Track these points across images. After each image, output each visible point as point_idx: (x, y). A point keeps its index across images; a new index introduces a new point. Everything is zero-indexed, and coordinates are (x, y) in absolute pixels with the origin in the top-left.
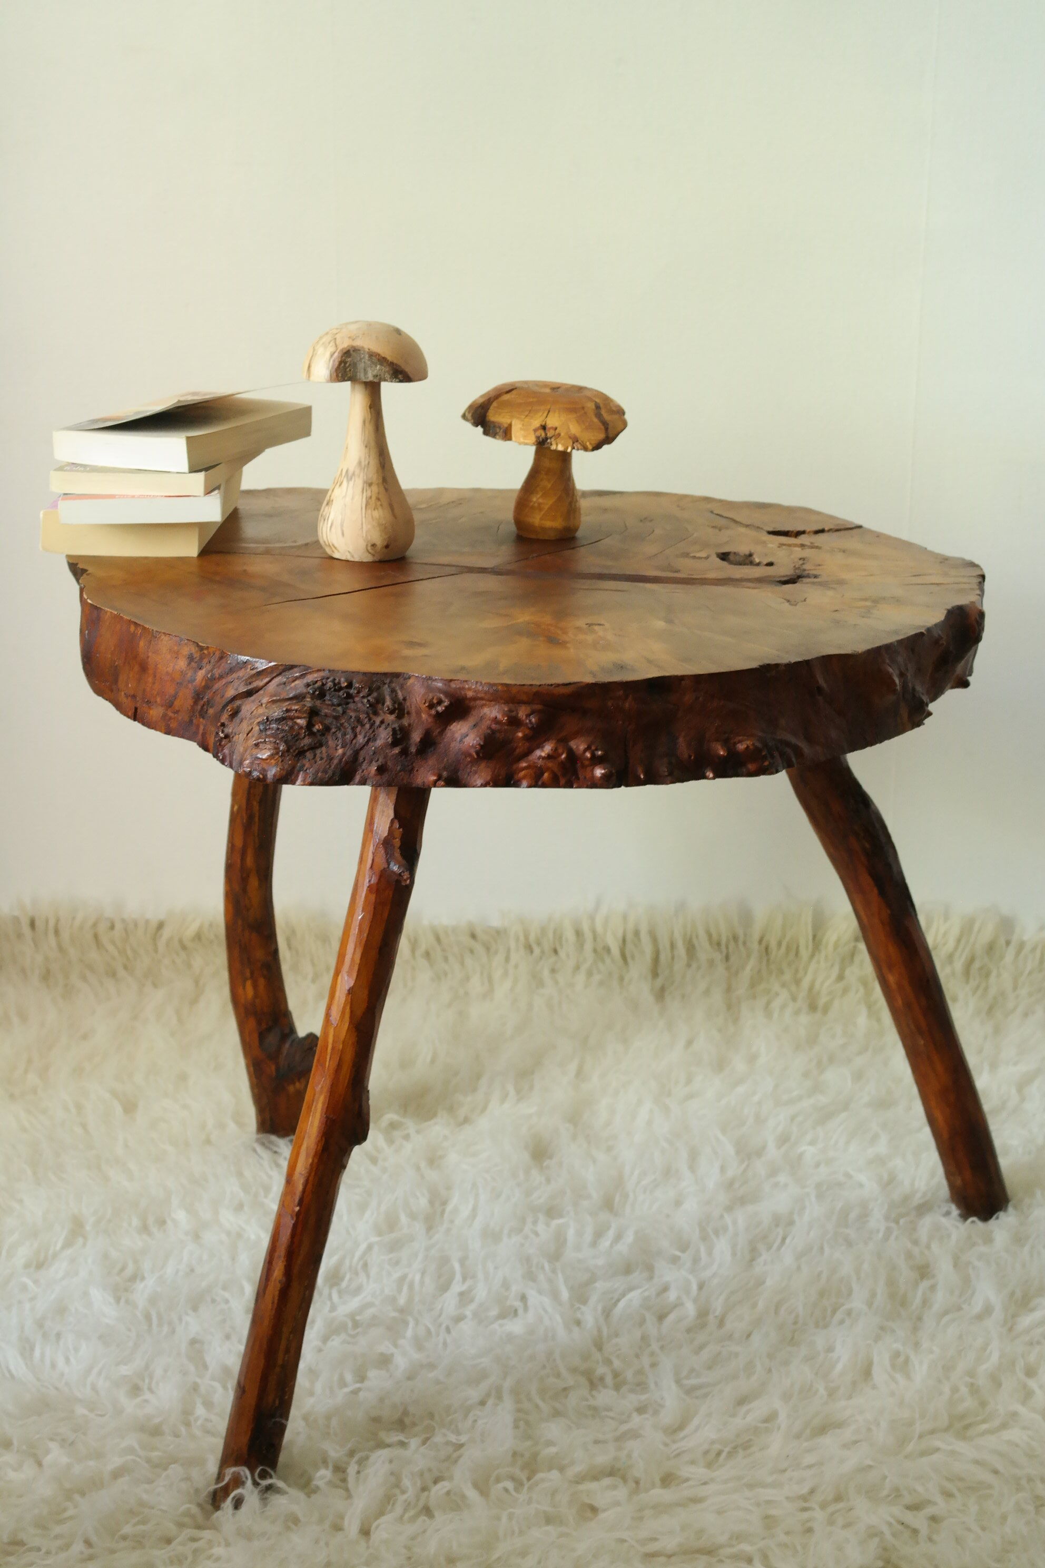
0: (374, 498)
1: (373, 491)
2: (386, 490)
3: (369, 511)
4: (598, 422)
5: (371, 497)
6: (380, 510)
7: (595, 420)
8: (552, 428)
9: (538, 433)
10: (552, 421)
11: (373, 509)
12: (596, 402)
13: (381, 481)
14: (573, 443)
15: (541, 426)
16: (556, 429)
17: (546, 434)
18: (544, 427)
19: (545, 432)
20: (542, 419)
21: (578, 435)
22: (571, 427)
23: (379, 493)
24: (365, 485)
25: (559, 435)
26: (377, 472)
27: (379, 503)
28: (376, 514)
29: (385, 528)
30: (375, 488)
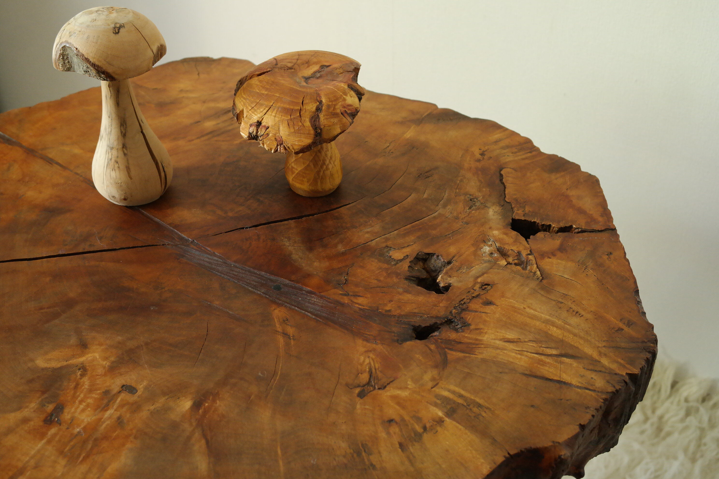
0: (113, 160)
1: (113, 154)
2: (125, 154)
3: (108, 171)
4: (310, 126)
5: (111, 159)
6: (117, 171)
7: (308, 124)
8: (265, 126)
9: (251, 130)
10: (268, 121)
11: (111, 170)
12: (321, 102)
13: (121, 146)
14: (277, 146)
15: (258, 121)
16: (268, 128)
17: (257, 132)
18: (259, 124)
19: (257, 130)
20: (262, 114)
21: (284, 138)
22: (281, 128)
23: (118, 157)
24: (108, 148)
25: (268, 135)
26: (118, 139)
27: (117, 165)
28: (113, 174)
29: (121, 186)
30: (115, 152)
